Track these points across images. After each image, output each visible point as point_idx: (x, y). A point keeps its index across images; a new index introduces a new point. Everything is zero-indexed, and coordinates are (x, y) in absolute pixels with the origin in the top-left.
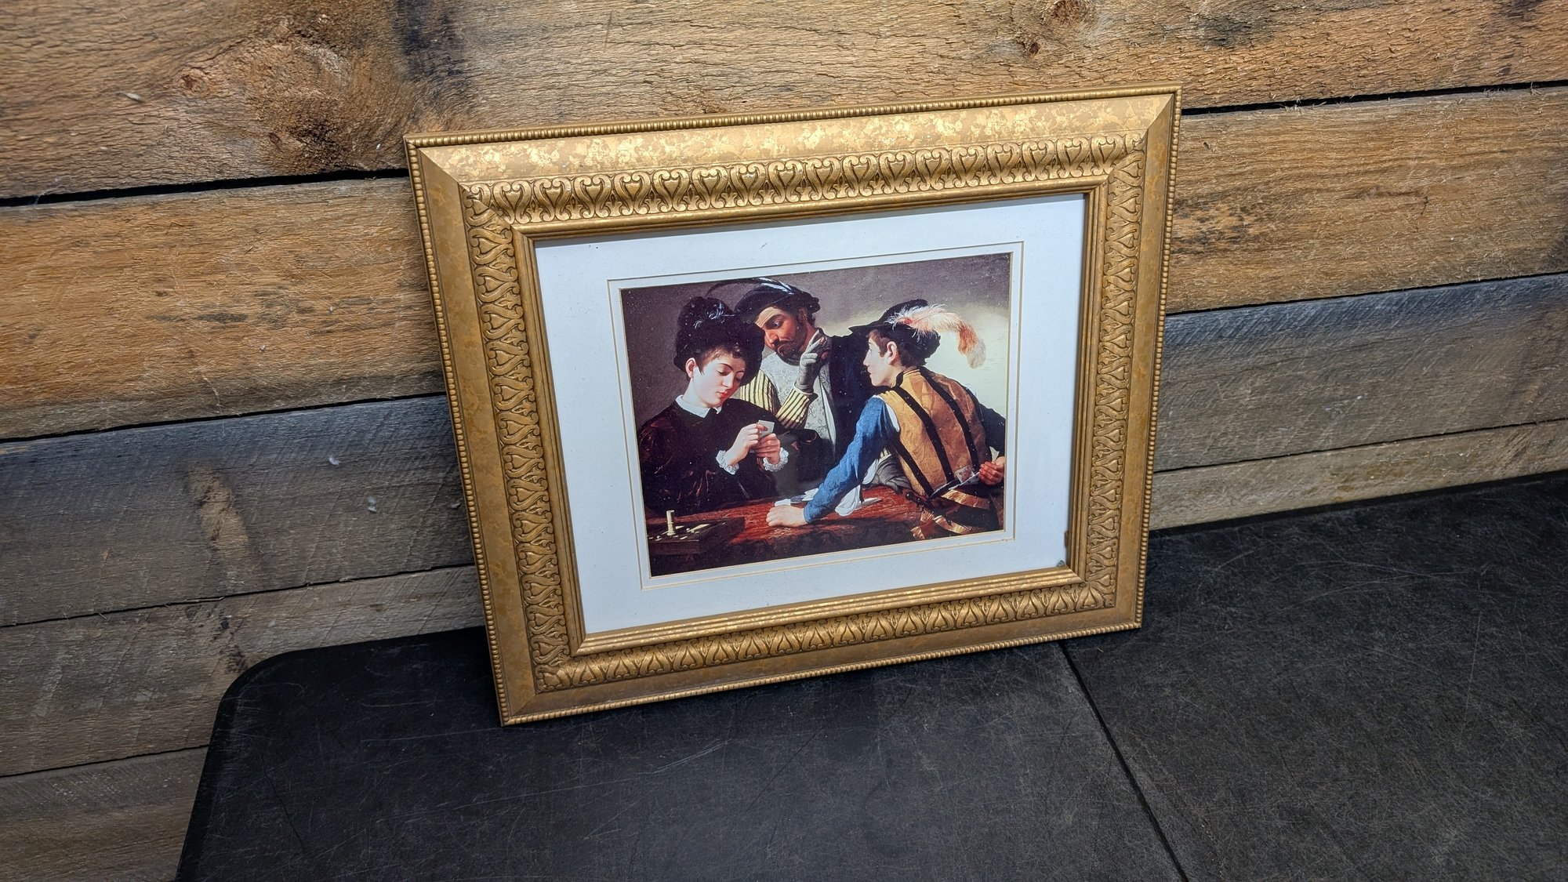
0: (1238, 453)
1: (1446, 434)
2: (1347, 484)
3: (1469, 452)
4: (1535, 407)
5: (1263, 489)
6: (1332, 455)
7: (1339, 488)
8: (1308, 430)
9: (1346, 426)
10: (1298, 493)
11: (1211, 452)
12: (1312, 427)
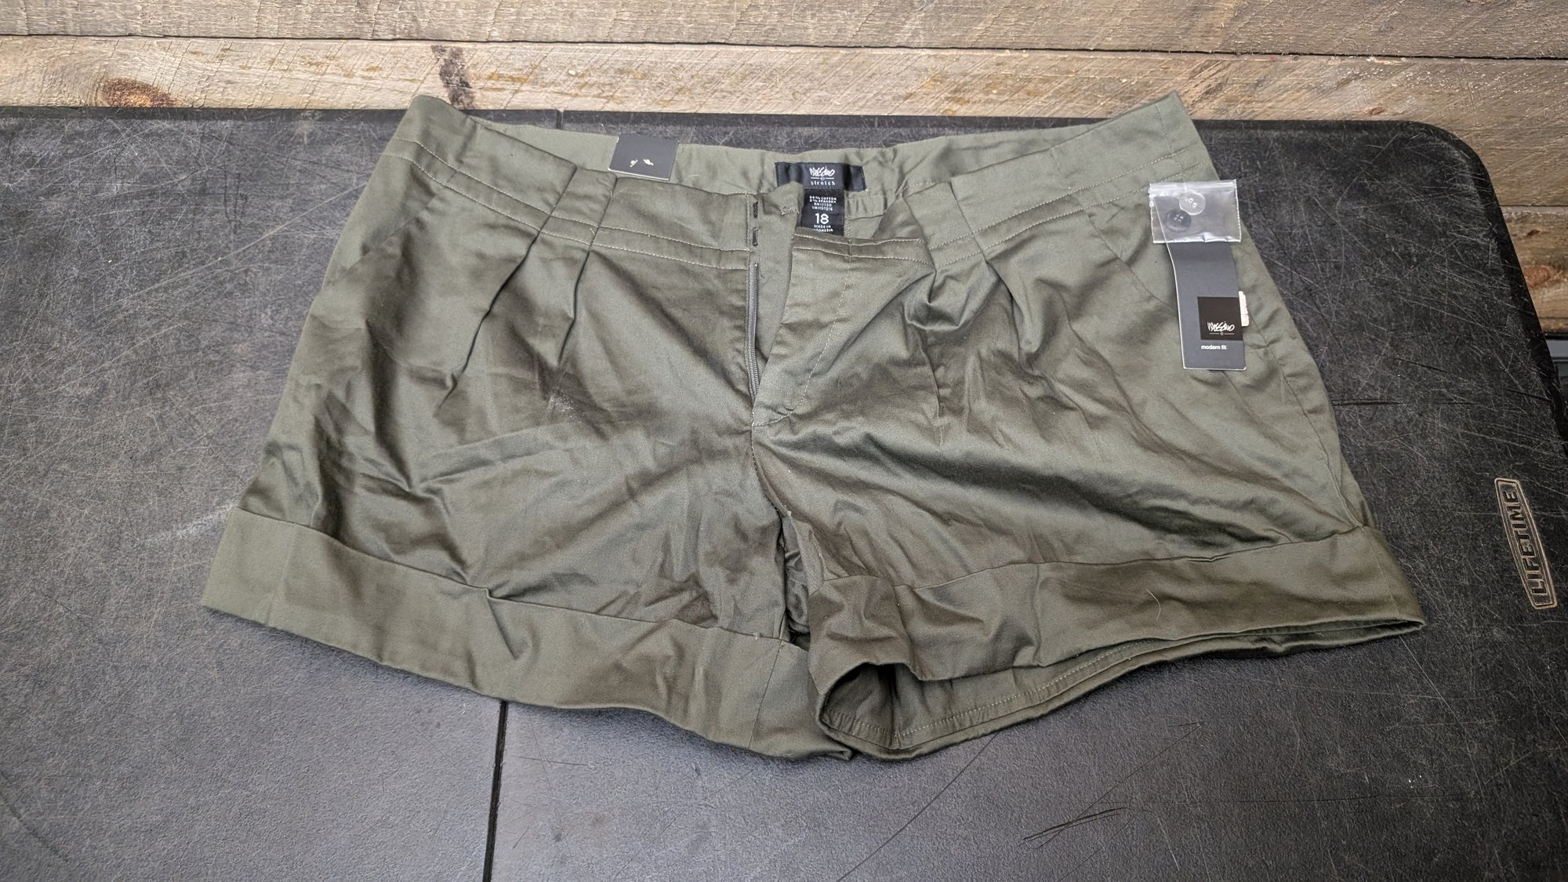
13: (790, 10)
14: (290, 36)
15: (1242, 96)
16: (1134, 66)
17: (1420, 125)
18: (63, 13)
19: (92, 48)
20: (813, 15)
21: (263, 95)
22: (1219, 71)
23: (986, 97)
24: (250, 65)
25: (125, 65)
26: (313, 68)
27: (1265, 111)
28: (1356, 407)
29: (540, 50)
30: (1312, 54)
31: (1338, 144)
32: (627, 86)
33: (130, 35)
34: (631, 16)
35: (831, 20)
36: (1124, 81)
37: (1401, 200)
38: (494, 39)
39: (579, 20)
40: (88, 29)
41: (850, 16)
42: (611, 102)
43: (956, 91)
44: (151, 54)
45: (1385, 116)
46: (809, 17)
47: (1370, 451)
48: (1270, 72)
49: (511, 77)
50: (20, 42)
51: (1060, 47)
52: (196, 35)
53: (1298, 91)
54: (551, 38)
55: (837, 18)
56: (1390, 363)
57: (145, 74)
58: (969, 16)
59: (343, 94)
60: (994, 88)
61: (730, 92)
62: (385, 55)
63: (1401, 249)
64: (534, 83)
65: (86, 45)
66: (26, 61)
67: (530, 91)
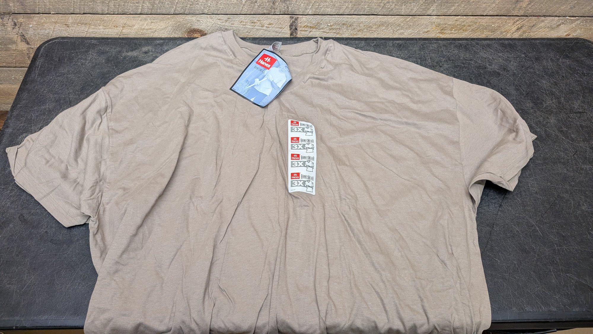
0: (395, 12)
1: (486, 16)
2: (442, 31)
3: (496, 25)
4: (527, 9)
5: (406, 28)
6: (436, 18)
7: (439, 32)
8: (425, 6)
9: (441, 6)
10: (421, 32)
11: (383, 9)
12: (426, 4)
13: (398, 3)
14: (249, 13)
15: (528, 30)
16: (497, 21)
17: (582, 39)
18: (186, 7)
19: (190, 18)
20: (405, 5)
22: (522, 22)
23: (451, 32)
24: (234, 23)
25: (197, 24)
26: (253, 24)
27: (534, 35)
28: (575, 114)
29: (322, 17)
30: (550, 16)
31: (558, 44)
32: (344, 29)
33: (203, 14)
34: (351, 6)
35: (410, 6)
36: (493, 25)
37: (579, 59)
38: (309, 14)
39: (336, 7)
40: (192, 12)
41: (416, 5)
42: (338, 35)
43: (442, 30)
44: (206, 20)
45: (571, 37)
46: (403, 5)
47: (581, 126)
48: (537, 22)
49: (310, 27)
50: (169, 17)
51: (475, 15)
52: (222, 13)
53: (545, 28)
54: (326, 14)
55: (412, 6)
56: (584, 102)
57: (202, 27)
58: (450, 4)
59: (259, 33)
60: (453, 29)
61: (374, 31)
62: (275, 19)
63: (581, 72)
64: (317, 28)
65: (188, 17)
66: (169, 23)
67: (315, 31)
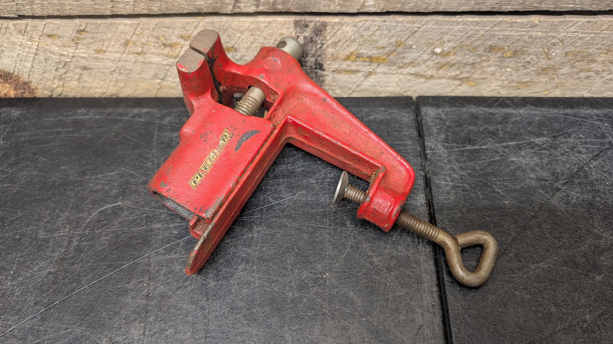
21: (117, 81)
24: (104, 48)
26: (167, 50)
49: (370, 57)
52: (50, 14)
57: (5, 62)
62: (242, 33)
64: (392, 63)
67: (385, 74)
